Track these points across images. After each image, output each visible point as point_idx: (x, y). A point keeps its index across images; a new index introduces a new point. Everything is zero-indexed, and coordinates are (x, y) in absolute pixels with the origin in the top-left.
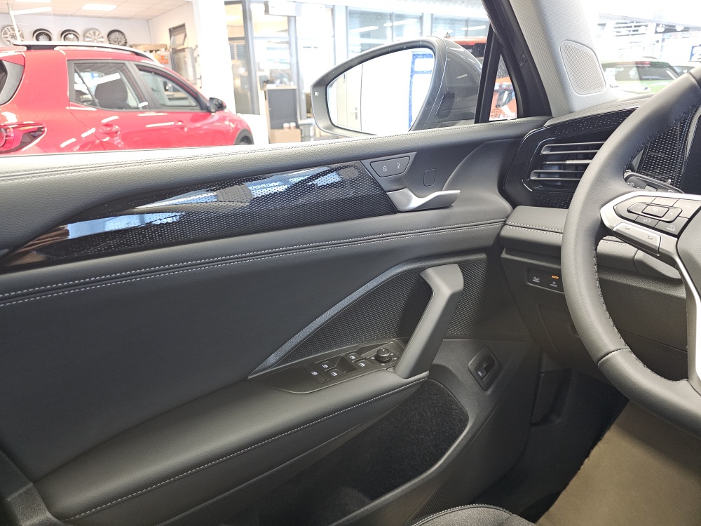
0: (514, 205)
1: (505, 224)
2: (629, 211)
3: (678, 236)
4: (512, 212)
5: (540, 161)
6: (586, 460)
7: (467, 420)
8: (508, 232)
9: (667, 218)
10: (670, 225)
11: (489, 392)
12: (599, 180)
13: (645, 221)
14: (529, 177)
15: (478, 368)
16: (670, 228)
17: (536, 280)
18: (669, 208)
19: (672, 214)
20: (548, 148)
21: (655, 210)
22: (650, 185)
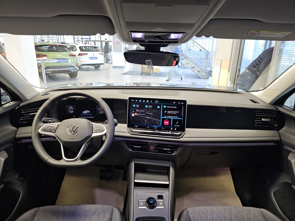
0: (18, 128)
1: (16, 134)
2: (45, 129)
3: (55, 132)
4: (17, 130)
5: (22, 115)
7: (20, 193)
8: (17, 136)
11: (25, 182)
12: (36, 124)
13: (48, 131)
14: (20, 119)
15: (19, 177)
16: (53, 131)
17: (30, 146)
19: (53, 128)
20: (23, 111)
21: (50, 128)
22: (49, 120)
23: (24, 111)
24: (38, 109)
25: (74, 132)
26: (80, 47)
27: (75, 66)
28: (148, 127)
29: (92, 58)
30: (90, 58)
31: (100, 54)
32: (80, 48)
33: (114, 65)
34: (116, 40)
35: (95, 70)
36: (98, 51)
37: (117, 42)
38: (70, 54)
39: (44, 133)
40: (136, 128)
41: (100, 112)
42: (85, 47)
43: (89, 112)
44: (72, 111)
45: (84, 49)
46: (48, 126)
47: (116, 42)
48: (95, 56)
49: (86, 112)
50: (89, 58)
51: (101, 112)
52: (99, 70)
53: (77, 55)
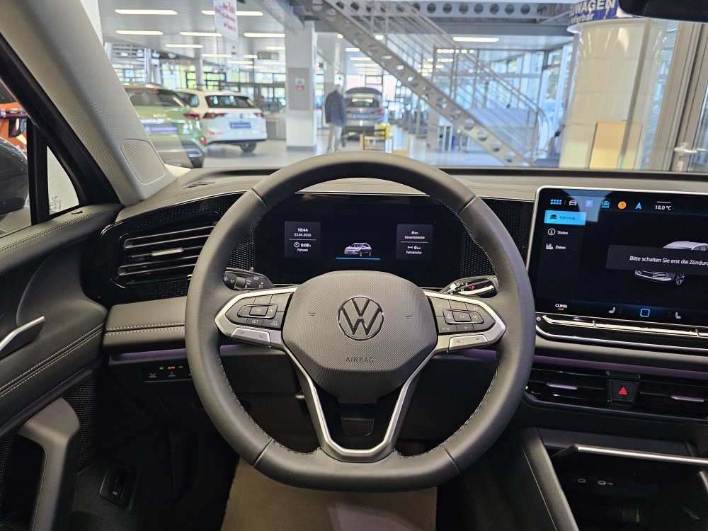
0: (108, 307)
1: (104, 331)
2: (239, 316)
3: (281, 329)
4: (108, 315)
5: (125, 257)
6: (228, 502)
8: (110, 338)
9: (270, 315)
10: (274, 321)
11: (130, 507)
13: (254, 322)
14: (116, 274)
15: (112, 488)
16: (275, 324)
17: (153, 376)
18: (267, 306)
19: (272, 310)
20: (129, 243)
21: (258, 310)
22: (239, 275)
23: (135, 242)
24: (209, 231)
25: (367, 331)
26: (207, 98)
27: (198, 143)
28: (611, 312)
29: (235, 125)
30: (233, 126)
31: (257, 114)
32: (209, 100)
33: (291, 141)
34: (297, 79)
35: (242, 156)
36: (250, 107)
37: (298, 87)
38: (185, 112)
39: (236, 331)
40: (561, 312)
41: (410, 250)
42: (218, 97)
43: (369, 248)
44: (307, 245)
45: (216, 101)
46: (251, 302)
47: (297, 84)
48: (245, 120)
49: (358, 249)
50: (231, 124)
51: (413, 250)
52: (254, 155)
53: (202, 116)
